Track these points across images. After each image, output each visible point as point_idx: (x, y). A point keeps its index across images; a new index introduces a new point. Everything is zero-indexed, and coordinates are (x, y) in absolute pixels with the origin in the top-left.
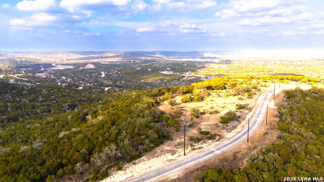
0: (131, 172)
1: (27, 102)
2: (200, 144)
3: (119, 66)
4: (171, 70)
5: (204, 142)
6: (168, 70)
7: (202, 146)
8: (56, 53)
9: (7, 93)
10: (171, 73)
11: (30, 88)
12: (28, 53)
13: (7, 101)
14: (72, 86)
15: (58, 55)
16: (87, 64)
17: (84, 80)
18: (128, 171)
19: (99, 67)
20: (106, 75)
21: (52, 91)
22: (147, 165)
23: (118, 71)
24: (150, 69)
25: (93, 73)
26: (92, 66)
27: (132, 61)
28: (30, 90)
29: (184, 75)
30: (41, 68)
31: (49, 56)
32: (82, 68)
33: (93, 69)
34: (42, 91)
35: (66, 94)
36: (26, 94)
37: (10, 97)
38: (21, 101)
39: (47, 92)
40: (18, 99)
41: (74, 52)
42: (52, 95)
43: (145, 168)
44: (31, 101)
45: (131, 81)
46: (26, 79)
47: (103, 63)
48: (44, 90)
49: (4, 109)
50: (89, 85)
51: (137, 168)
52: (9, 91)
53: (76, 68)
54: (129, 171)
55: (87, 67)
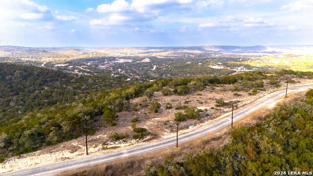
0: (11, 166)
1: (71, 89)
2: (117, 143)
3: (172, 60)
4: (222, 65)
5: (124, 141)
6: (219, 65)
7: (119, 145)
8: (122, 48)
9: (58, 80)
10: (222, 67)
11: (79, 77)
12: (100, 48)
13: (55, 88)
14: (122, 77)
15: (124, 51)
16: (144, 59)
17: (135, 72)
18: (7, 165)
19: (153, 61)
20: (157, 68)
21: (97, 81)
22: (33, 161)
23: (169, 64)
24: (200, 64)
25: (147, 66)
26: (147, 60)
27: (186, 55)
28: (78, 79)
29: (235, 70)
30: (105, 61)
31: (116, 51)
32: (138, 62)
33: (147, 63)
34: (88, 80)
35: (108, 84)
36: (73, 83)
37: (59, 84)
38: (66, 88)
39: (92, 82)
40: (65, 86)
41: (138, 48)
42: (96, 84)
43: (30, 164)
44: (75, 88)
45: (177, 75)
46: (89, 70)
47: (159, 57)
48: (90, 80)
49: (49, 93)
50: (137, 77)
51: (19, 163)
52: (59, 79)
53: (134, 62)
54: (9, 165)
55: (143, 61)
